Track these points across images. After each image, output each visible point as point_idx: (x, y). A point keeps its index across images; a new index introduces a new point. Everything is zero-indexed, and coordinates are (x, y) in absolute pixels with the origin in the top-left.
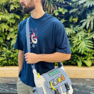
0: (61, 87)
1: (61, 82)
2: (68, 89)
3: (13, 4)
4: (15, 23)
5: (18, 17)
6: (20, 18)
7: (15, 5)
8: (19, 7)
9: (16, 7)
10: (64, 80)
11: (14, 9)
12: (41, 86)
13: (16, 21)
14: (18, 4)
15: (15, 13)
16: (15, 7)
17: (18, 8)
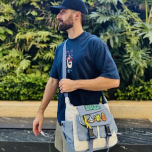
0: (98, 128)
1: (100, 121)
2: (109, 134)
3: (4, 15)
4: (5, 41)
5: (10, 32)
6: (13, 33)
7: (7, 16)
8: (11, 18)
9: (8, 19)
10: (105, 120)
11: (4, 21)
12: (71, 120)
13: (6, 38)
14: (11, 15)
15: (6, 27)
16: (6, 19)
17: (10, 20)
